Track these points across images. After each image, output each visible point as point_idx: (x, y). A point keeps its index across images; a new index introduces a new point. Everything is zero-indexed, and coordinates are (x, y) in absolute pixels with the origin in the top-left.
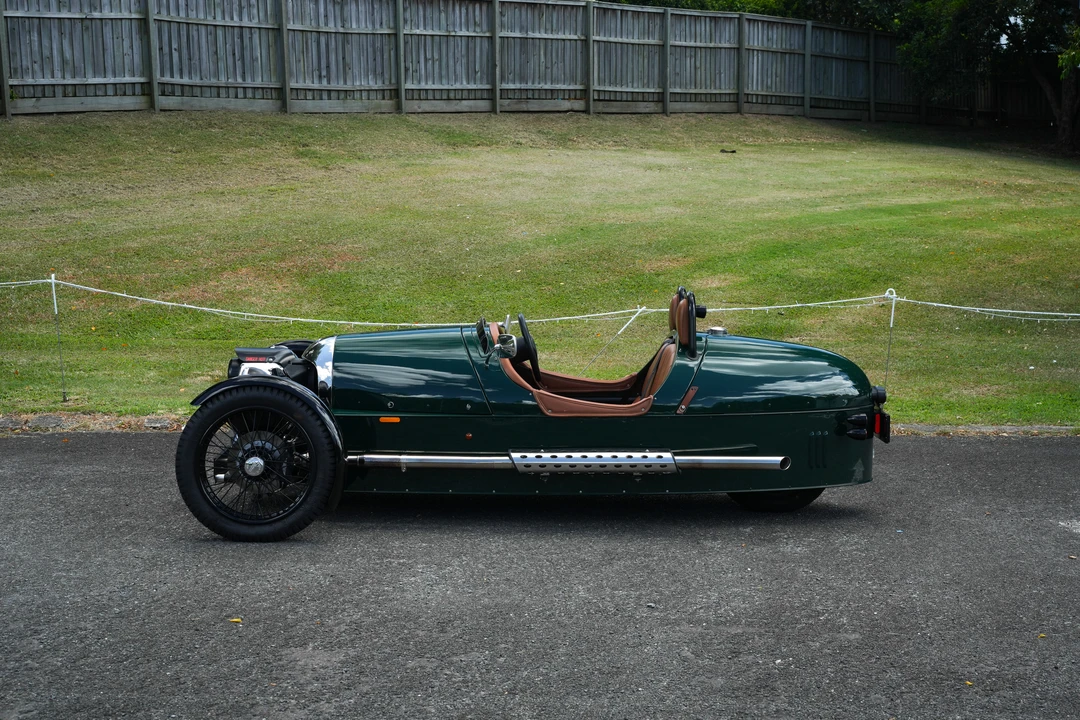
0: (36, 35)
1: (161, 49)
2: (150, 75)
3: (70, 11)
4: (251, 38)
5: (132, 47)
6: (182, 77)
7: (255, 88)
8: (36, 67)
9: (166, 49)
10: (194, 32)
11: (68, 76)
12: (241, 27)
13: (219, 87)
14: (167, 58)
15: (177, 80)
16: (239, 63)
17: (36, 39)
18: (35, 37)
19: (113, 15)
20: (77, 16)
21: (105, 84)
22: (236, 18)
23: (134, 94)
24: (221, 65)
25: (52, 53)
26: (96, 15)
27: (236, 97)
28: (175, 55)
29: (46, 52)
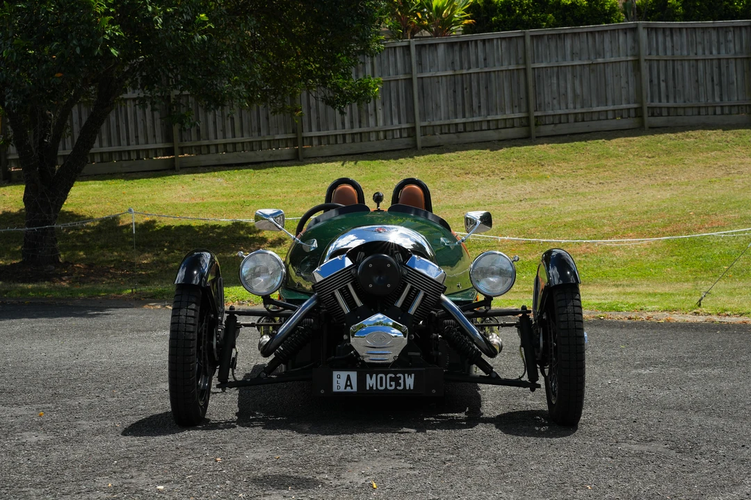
0: (555, 78)
1: (651, 81)
2: (641, 102)
3: (580, 59)
4: (728, 67)
5: (627, 82)
6: (668, 102)
7: (731, 106)
8: (555, 102)
9: (655, 81)
10: (678, 66)
11: (578, 106)
12: (719, 59)
13: (699, 107)
14: (656, 88)
15: (664, 103)
16: (717, 88)
17: (555, 82)
18: (554, 80)
19: (613, 59)
20: (585, 63)
21: (607, 111)
22: (715, 52)
23: (629, 117)
24: (702, 89)
25: (566, 91)
26: (600, 60)
27: (715, 114)
28: (663, 85)
29: (562, 91)
